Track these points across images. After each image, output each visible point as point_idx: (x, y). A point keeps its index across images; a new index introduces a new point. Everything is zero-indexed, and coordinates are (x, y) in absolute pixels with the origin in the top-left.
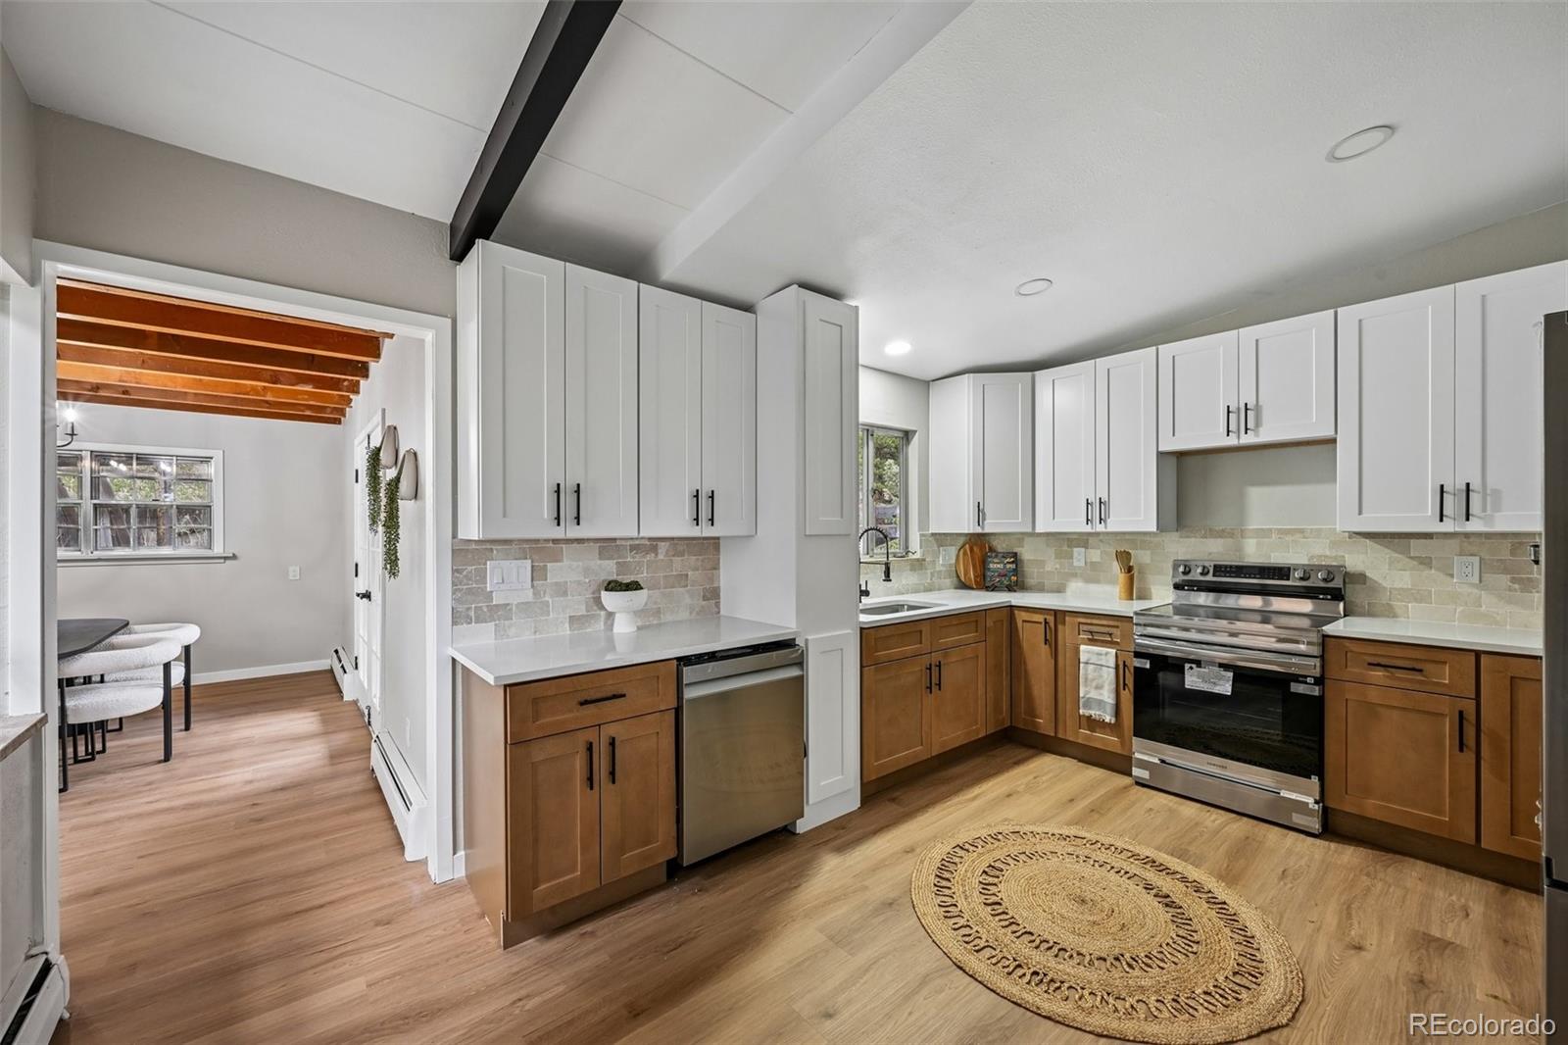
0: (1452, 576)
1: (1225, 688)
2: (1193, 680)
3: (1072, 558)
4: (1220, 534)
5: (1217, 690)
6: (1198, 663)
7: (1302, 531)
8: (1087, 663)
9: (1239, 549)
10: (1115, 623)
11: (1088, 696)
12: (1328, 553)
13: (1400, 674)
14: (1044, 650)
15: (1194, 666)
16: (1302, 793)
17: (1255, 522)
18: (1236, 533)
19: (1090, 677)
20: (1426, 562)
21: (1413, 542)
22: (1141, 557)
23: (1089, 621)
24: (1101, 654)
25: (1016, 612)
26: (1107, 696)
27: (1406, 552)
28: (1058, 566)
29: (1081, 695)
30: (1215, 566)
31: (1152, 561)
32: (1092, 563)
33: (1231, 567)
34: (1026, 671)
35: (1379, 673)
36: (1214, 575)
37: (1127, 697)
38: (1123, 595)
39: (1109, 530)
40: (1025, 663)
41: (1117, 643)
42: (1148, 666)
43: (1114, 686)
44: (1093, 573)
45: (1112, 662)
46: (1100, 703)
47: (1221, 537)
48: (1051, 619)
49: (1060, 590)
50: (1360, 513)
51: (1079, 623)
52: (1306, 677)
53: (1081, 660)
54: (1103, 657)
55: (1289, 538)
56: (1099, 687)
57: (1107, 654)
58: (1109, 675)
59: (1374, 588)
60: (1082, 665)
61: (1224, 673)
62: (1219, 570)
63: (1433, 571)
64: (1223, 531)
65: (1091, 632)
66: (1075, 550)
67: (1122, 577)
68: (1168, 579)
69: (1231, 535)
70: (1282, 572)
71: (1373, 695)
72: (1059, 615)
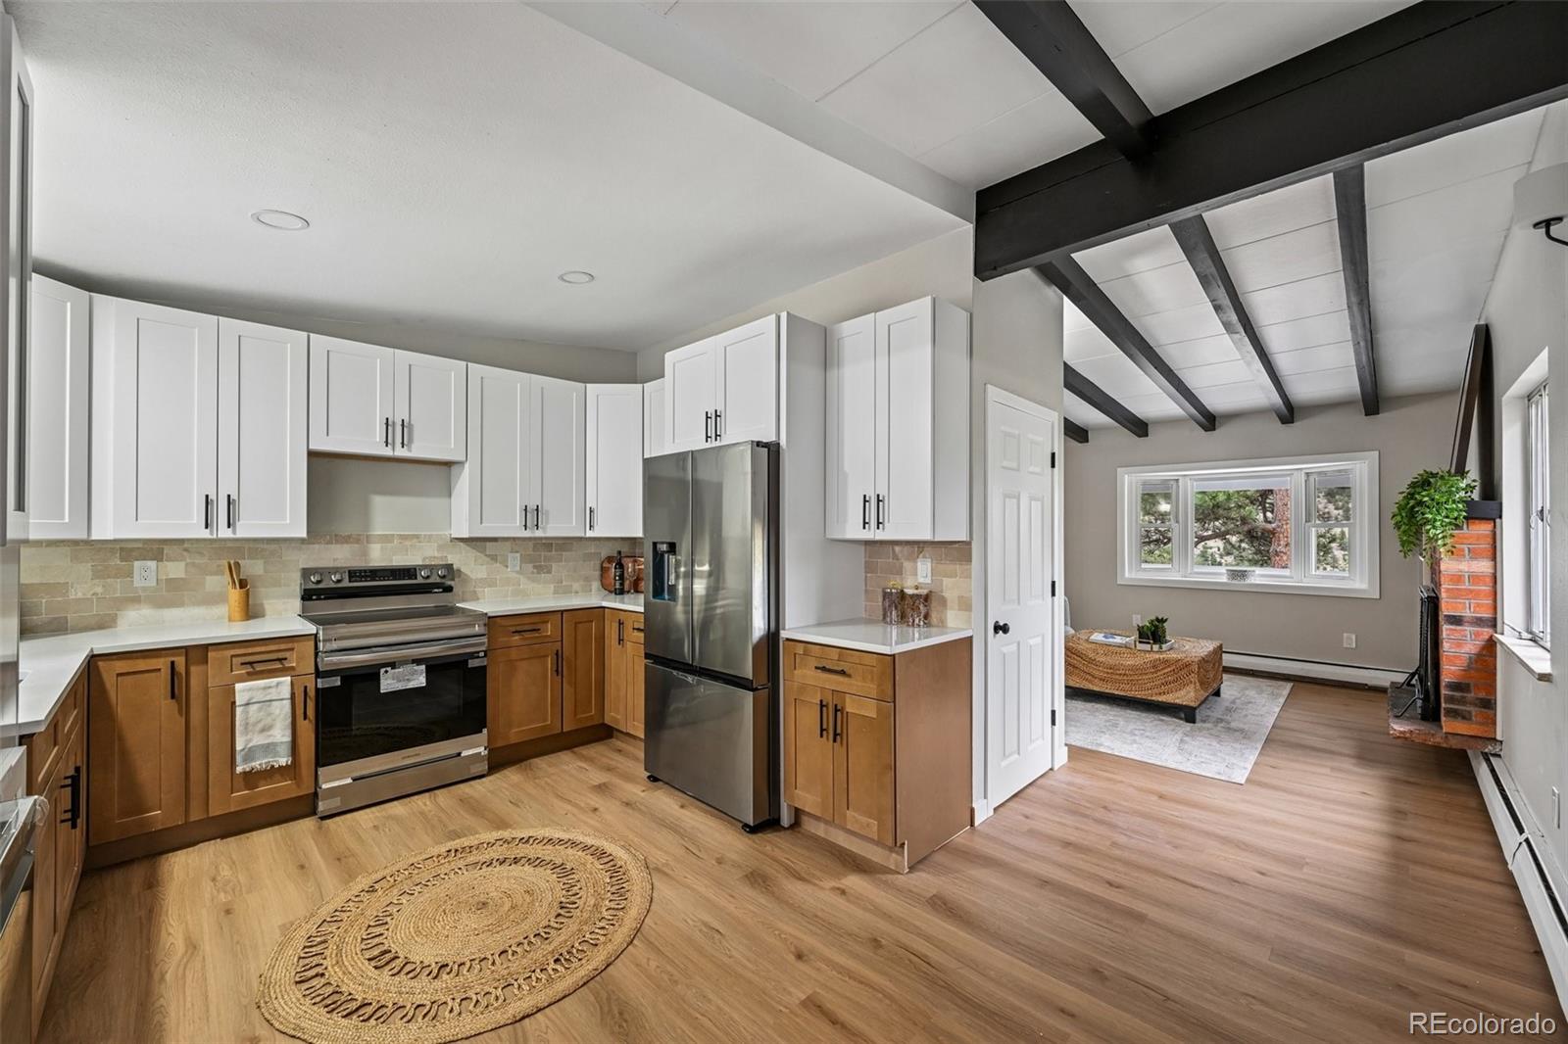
0: (507, 567)
1: (420, 680)
2: (388, 683)
3: (130, 574)
4: (347, 540)
5: (411, 685)
6: (393, 665)
7: (417, 537)
8: (248, 704)
9: (365, 554)
10: (290, 646)
11: (249, 746)
12: (436, 554)
13: (527, 635)
14: (167, 706)
15: (389, 669)
16: (474, 747)
17: (378, 529)
18: (362, 539)
19: (252, 720)
20: (494, 558)
21: (488, 544)
22: (252, 568)
23: (250, 650)
24: (270, 687)
25: (100, 664)
26: (281, 735)
27: (483, 551)
28: (99, 590)
29: (239, 747)
30: (349, 571)
31: (266, 571)
32: (169, 581)
33: (365, 571)
34: (124, 753)
35: (517, 637)
36: (350, 581)
37: (307, 730)
38: (237, 615)
39: (239, 535)
40: (121, 739)
41: (293, 668)
42: (339, 683)
43: (290, 720)
44: (171, 594)
45: (286, 692)
46: (269, 748)
47: (347, 542)
48: (180, 661)
49: (104, 624)
50: (481, 523)
51: (232, 656)
52: (478, 652)
53: (237, 704)
54: (273, 690)
55: (408, 543)
56: (269, 728)
57: (278, 684)
58: (282, 710)
59: (466, 580)
60: (239, 711)
61: (416, 668)
62: (354, 574)
63: (498, 564)
64: (349, 537)
65: (251, 663)
66: (137, 564)
67: (235, 595)
68: (296, 590)
69: (358, 541)
70: (409, 572)
71: (514, 654)
72: (198, 653)
